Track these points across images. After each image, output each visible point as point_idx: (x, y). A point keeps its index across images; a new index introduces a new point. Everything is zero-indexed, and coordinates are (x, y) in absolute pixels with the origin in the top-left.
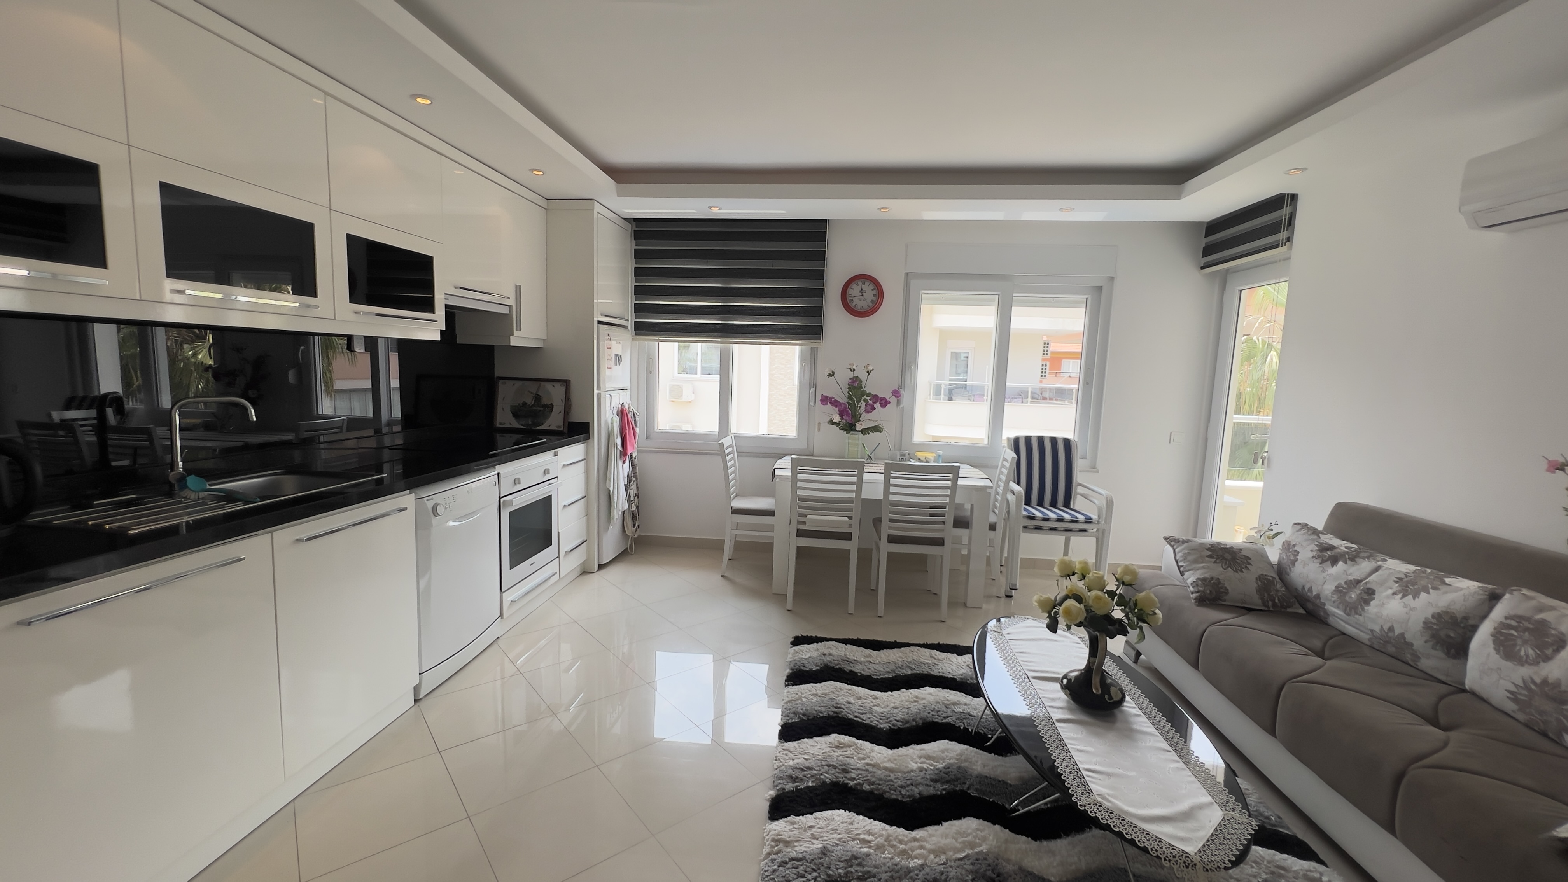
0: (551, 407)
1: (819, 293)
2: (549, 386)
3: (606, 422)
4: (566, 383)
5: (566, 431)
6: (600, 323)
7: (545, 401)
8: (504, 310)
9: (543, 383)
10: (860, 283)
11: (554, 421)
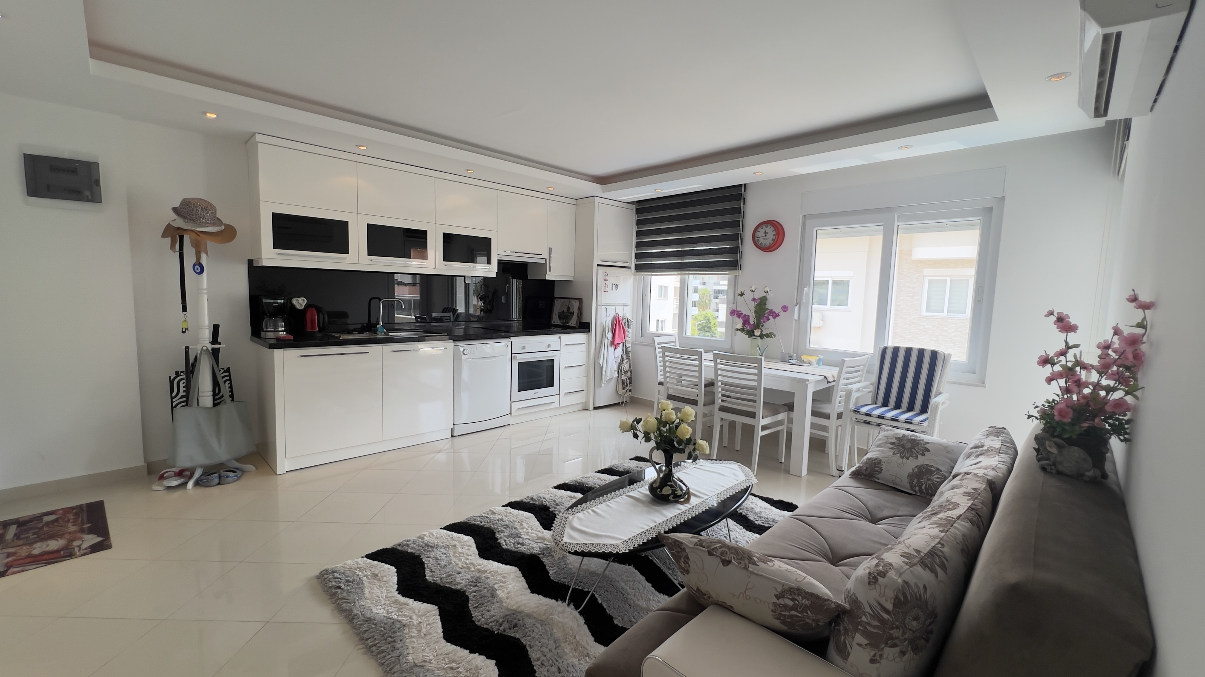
0: (573, 313)
1: (736, 237)
2: (573, 301)
3: (601, 323)
4: (580, 300)
5: (577, 327)
6: (598, 265)
7: (571, 310)
8: (543, 261)
9: (571, 300)
10: (764, 227)
11: (573, 322)
